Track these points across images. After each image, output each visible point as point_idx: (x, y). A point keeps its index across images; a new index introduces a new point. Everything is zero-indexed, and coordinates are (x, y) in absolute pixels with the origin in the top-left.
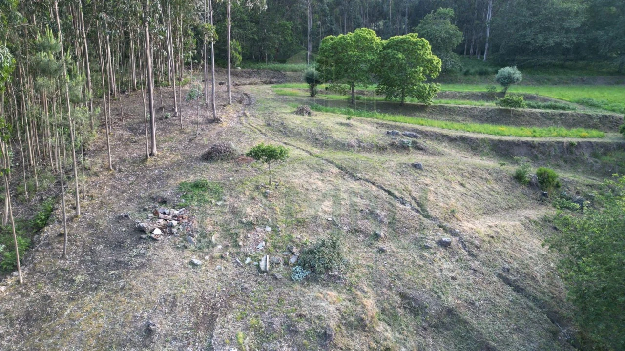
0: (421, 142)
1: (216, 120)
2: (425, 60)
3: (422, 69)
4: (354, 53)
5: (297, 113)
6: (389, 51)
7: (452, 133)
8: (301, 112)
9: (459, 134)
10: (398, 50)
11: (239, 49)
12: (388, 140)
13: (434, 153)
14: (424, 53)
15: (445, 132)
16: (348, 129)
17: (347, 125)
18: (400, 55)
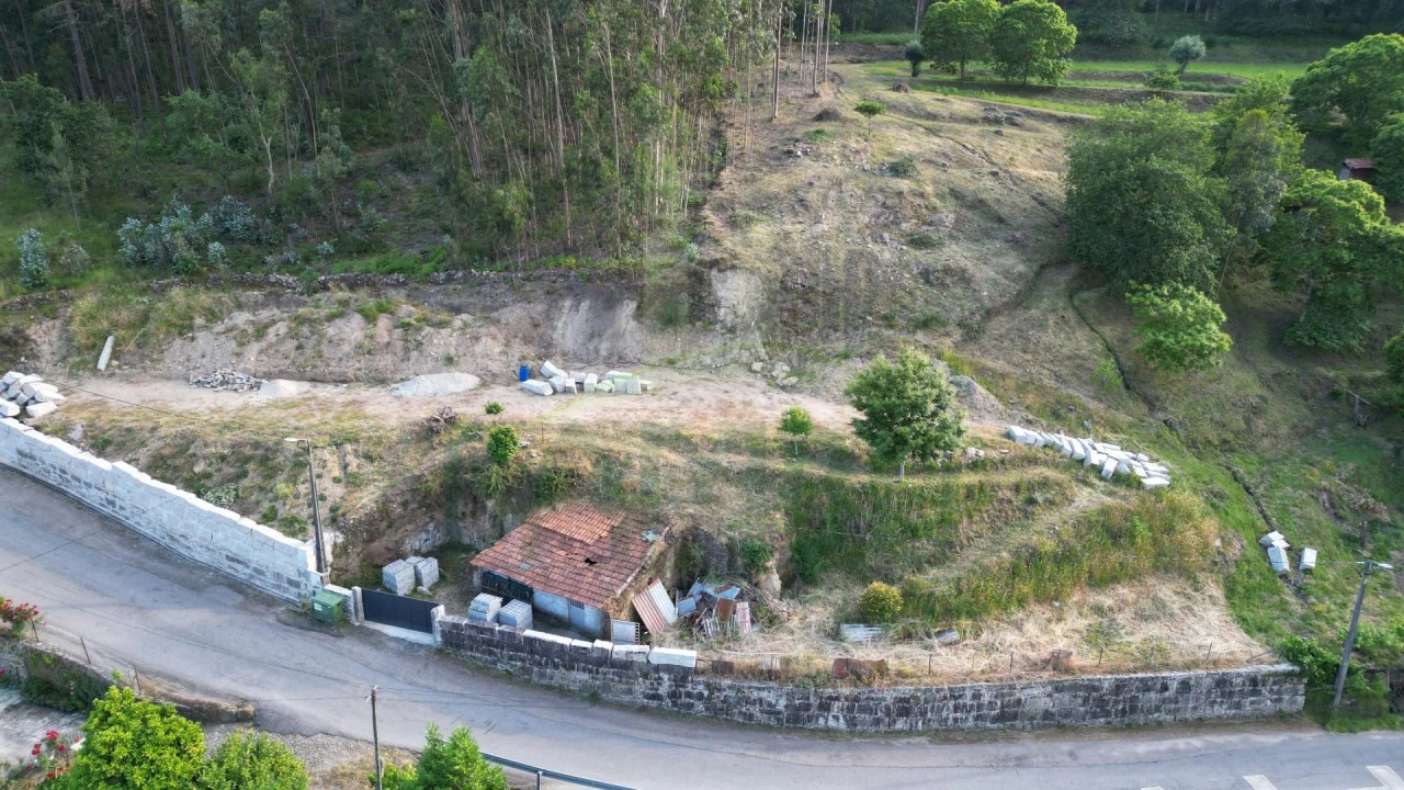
0: (1019, 120)
1: (816, 95)
2: (1050, 30)
3: (1045, 41)
4: (963, 24)
5: (894, 90)
6: (1008, 19)
7: (1062, 114)
8: (897, 88)
9: (1069, 114)
10: (1018, 18)
11: (839, 22)
12: (983, 114)
13: (1030, 130)
14: (1052, 22)
15: (1054, 112)
16: (945, 104)
17: (943, 100)
18: (1020, 26)
